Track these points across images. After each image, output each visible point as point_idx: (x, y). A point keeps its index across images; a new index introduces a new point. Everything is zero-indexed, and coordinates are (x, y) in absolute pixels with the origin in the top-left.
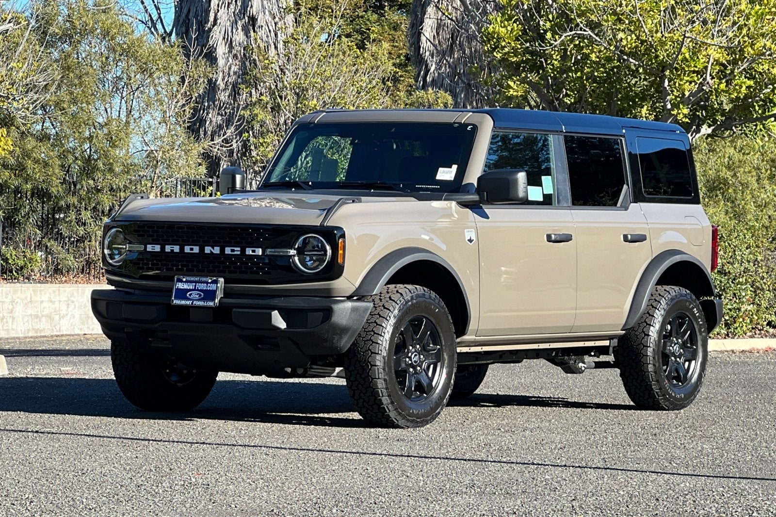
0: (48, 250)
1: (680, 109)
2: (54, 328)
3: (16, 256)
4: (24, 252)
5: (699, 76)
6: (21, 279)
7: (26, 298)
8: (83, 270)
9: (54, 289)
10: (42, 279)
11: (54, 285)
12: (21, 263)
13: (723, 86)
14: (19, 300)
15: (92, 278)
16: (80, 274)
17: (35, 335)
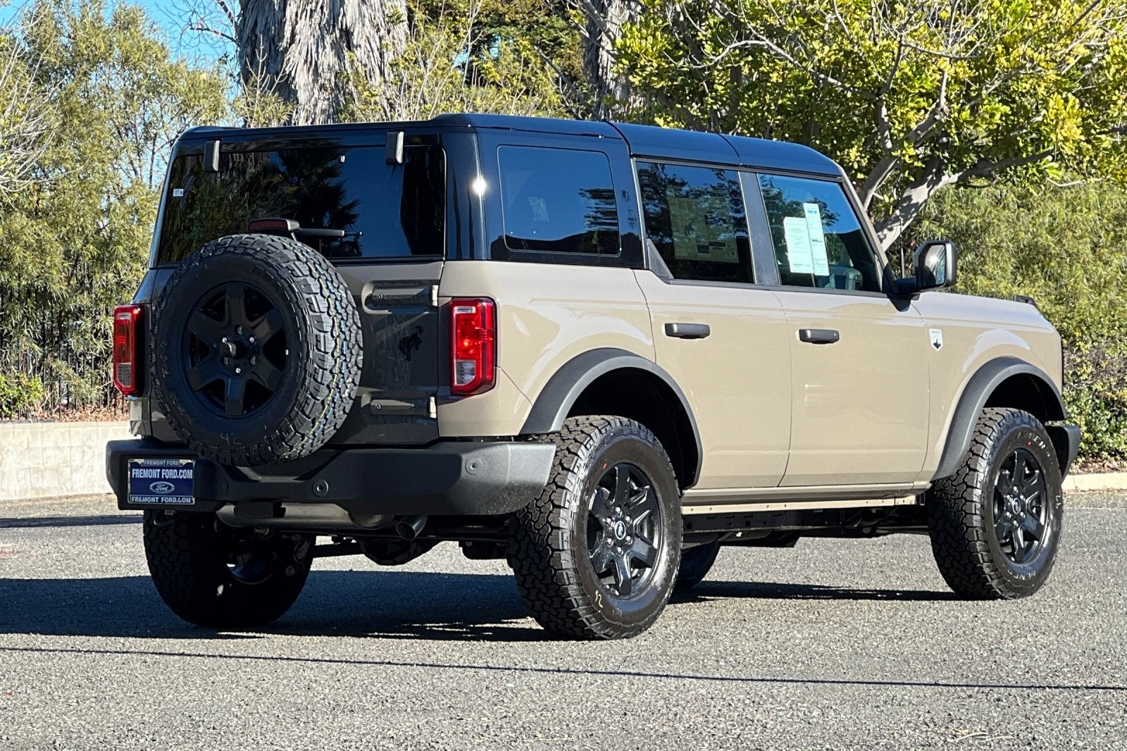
0: (54, 374)
1: (904, 148)
2: (63, 487)
3: (6, 383)
4: (18, 377)
5: (931, 100)
6: (15, 415)
7: (21, 444)
8: (106, 401)
9: (63, 430)
10: (46, 416)
11: (63, 424)
12: (13, 393)
13: (966, 114)
14: (11, 448)
15: (119, 412)
16: (102, 406)
17: (37, 496)
